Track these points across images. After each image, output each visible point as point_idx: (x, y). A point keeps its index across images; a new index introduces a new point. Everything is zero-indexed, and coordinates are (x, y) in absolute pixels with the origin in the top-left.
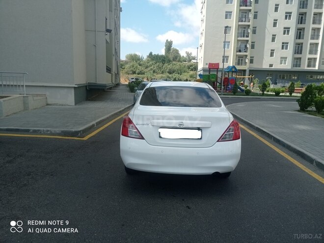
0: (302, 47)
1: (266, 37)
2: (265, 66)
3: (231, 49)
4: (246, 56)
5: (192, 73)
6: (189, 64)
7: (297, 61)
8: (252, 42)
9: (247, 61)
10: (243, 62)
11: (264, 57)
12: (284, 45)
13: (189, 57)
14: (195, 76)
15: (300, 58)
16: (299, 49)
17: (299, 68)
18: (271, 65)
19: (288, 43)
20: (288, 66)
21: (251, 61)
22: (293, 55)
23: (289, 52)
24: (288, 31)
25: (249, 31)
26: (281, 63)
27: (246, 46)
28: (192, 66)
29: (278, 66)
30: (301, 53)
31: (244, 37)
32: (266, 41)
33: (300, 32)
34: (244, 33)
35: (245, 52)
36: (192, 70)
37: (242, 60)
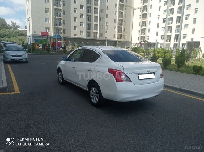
0: (90, 26)
1: (71, 18)
2: (72, 36)
3: (51, 23)
4: (61, 28)
5: (19, 37)
6: (16, 31)
7: (88, 34)
8: (63, 20)
9: (61, 32)
10: (59, 32)
11: (71, 30)
12: (81, 24)
13: (14, 26)
14: (22, 40)
15: (90, 32)
16: (89, 27)
17: (90, 38)
18: (75, 35)
19: (83, 23)
20: (84, 36)
21: (64, 32)
22: (86, 30)
23: (84, 28)
24: (83, 16)
25: (61, 13)
26: (81, 34)
27: (60, 22)
28: (18, 32)
29: (79, 36)
30: (90, 29)
31: (58, 16)
32: (72, 20)
33: (89, 17)
34: (58, 14)
35: (60, 26)
36: (19, 35)
37: (58, 31)
